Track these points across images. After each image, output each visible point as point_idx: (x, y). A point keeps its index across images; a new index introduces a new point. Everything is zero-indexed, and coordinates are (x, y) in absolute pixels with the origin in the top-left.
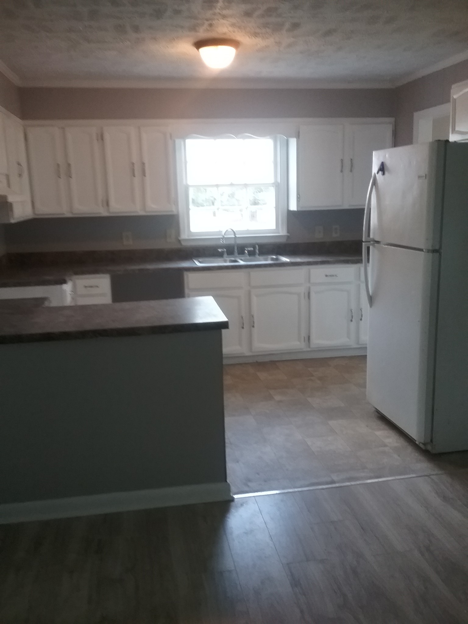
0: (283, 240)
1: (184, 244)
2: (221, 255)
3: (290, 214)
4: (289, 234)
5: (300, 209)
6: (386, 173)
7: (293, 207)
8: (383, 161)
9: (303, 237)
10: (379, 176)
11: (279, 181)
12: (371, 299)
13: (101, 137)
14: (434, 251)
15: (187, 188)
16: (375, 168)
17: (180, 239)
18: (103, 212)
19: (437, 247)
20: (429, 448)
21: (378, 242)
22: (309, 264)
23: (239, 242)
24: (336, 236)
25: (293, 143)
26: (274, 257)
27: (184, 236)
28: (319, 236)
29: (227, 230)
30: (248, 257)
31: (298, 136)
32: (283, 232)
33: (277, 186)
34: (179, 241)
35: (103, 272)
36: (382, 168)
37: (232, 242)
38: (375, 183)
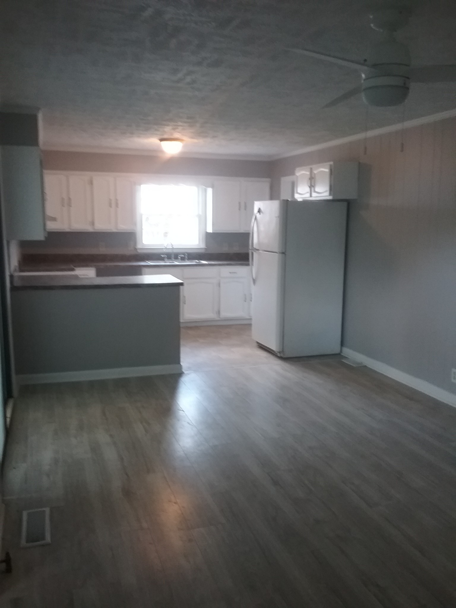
0: (203, 251)
1: (139, 251)
2: (162, 259)
3: (208, 234)
4: (206, 247)
5: (214, 232)
6: (261, 214)
7: (210, 230)
8: (259, 207)
9: (216, 250)
10: (258, 215)
11: (201, 213)
12: (254, 281)
13: (91, 183)
14: (283, 253)
15: (141, 215)
16: (256, 210)
17: (137, 248)
18: (90, 229)
19: (284, 251)
20: (282, 355)
21: (258, 250)
22: (220, 265)
23: (175, 251)
24: (236, 249)
25: (210, 191)
26: (197, 261)
27: (139, 246)
28: (225, 249)
29: (168, 244)
30: (181, 261)
31: (213, 187)
32: (202, 245)
33: (199, 216)
34: (136, 249)
35: (91, 266)
36: (259, 211)
37: (170, 251)
38: (256, 219)
